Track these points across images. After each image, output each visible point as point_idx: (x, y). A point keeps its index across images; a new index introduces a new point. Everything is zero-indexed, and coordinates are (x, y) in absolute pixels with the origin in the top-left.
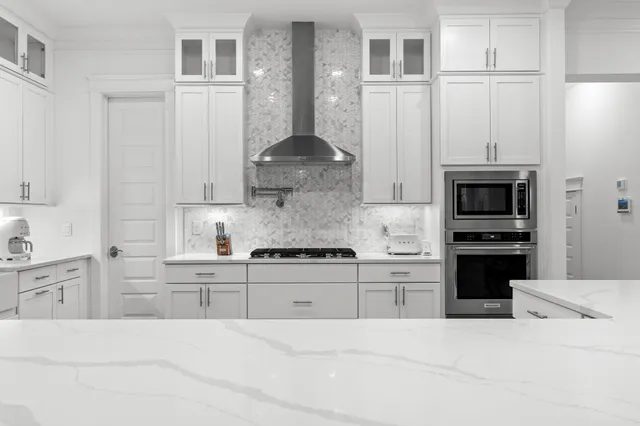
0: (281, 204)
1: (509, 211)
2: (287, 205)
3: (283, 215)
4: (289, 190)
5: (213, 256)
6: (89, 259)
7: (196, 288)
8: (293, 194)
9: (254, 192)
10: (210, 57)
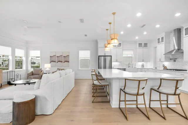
0: (175, 61)
3: (175, 63)
8: (177, 60)
9: (171, 59)
10: (161, 40)
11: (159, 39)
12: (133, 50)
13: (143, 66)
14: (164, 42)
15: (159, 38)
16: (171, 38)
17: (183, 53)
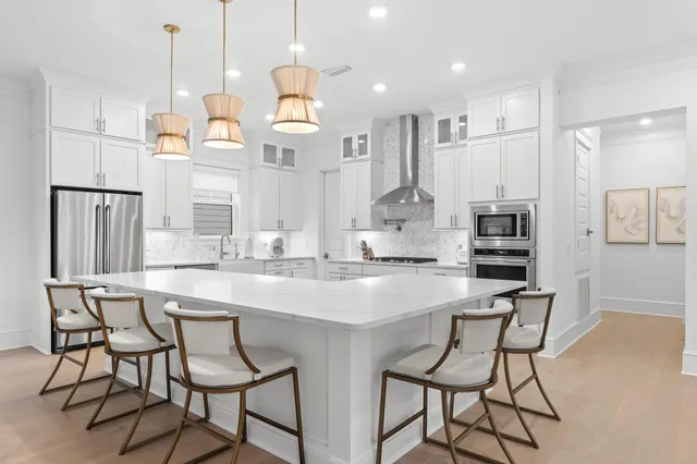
0: (399, 229)
1: (514, 234)
2: (403, 230)
3: (401, 236)
4: (403, 221)
5: (361, 259)
6: (314, 259)
7: (339, 276)
8: (406, 223)
9: (386, 222)
10: (355, 145)
11: (348, 141)
12: (236, 173)
13: (278, 248)
14: (368, 156)
15: (351, 138)
16: (385, 144)
17: (433, 201)
